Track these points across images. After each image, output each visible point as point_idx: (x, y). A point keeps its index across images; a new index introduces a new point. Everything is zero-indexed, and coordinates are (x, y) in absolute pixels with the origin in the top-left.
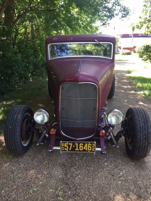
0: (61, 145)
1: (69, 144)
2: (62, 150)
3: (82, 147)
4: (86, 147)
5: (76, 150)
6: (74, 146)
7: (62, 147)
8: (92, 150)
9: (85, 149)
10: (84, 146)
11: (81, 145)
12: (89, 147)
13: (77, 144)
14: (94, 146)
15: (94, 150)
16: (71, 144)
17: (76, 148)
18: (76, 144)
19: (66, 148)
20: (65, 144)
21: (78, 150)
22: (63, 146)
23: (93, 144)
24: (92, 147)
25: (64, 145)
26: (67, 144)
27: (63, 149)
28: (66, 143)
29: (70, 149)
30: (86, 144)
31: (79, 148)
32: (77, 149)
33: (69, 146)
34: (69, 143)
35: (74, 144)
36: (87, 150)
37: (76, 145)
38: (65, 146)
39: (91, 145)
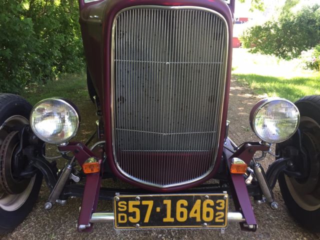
0: (118, 207)
1: (144, 203)
2: (120, 221)
3: (185, 211)
4: (196, 212)
5: (165, 220)
6: (158, 209)
7: (120, 215)
8: (217, 220)
9: (195, 218)
10: (189, 208)
11: (182, 206)
12: (205, 210)
13: (168, 203)
14: (222, 208)
15: (222, 220)
16: (150, 203)
17: (166, 216)
18: (165, 202)
19: (133, 215)
20: (131, 203)
21: (172, 220)
22: (125, 209)
23: (218, 201)
24: (216, 211)
25: (127, 205)
26: (138, 203)
27: (123, 218)
28: (134, 199)
29: (147, 220)
30: (199, 202)
31: (173, 214)
32: (169, 219)
33: (143, 209)
34: (142, 199)
35: (158, 202)
36: (198, 220)
37: (166, 205)
38: (131, 210)
39: (212, 203)
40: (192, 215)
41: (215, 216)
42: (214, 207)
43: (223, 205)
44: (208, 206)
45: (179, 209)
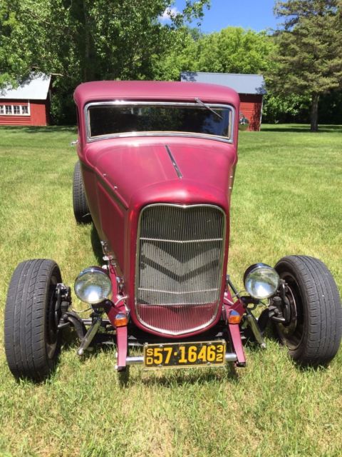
0: (146, 353)
1: (166, 349)
2: (148, 363)
3: (195, 354)
4: (202, 355)
5: (180, 361)
6: (176, 354)
7: (148, 358)
8: (217, 360)
9: (202, 359)
10: (198, 352)
11: (193, 351)
12: (209, 353)
13: (183, 349)
14: (221, 351)
15: (221, 360)
16: (170, 350)
17: (181, 358)
18: (181, 348)
19: (158, 358)
20: (156, 350)
21: (185, 361)
22: (152, 354)
23: (218, 346)
24: (217, 353)
25: (153, 352)
26: (161, 350)
27: (150, 361)
28: (158, 347)
29: (167, 362)
30: (204, 347)
31: (186, 357)
32: (183, 360)
33: (165, 354)
34: (164, 347)
35: (175, 348)
36: (204, 360)
37: (181, 350)
38: (156, 355)
39: (214, 348)
40: (200, 357)
41: (216, 357)
42: (215, 351)
43: (221, 348)
44: (212, 350)
45: (190, 353)
